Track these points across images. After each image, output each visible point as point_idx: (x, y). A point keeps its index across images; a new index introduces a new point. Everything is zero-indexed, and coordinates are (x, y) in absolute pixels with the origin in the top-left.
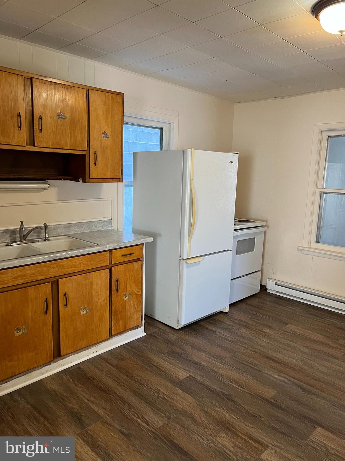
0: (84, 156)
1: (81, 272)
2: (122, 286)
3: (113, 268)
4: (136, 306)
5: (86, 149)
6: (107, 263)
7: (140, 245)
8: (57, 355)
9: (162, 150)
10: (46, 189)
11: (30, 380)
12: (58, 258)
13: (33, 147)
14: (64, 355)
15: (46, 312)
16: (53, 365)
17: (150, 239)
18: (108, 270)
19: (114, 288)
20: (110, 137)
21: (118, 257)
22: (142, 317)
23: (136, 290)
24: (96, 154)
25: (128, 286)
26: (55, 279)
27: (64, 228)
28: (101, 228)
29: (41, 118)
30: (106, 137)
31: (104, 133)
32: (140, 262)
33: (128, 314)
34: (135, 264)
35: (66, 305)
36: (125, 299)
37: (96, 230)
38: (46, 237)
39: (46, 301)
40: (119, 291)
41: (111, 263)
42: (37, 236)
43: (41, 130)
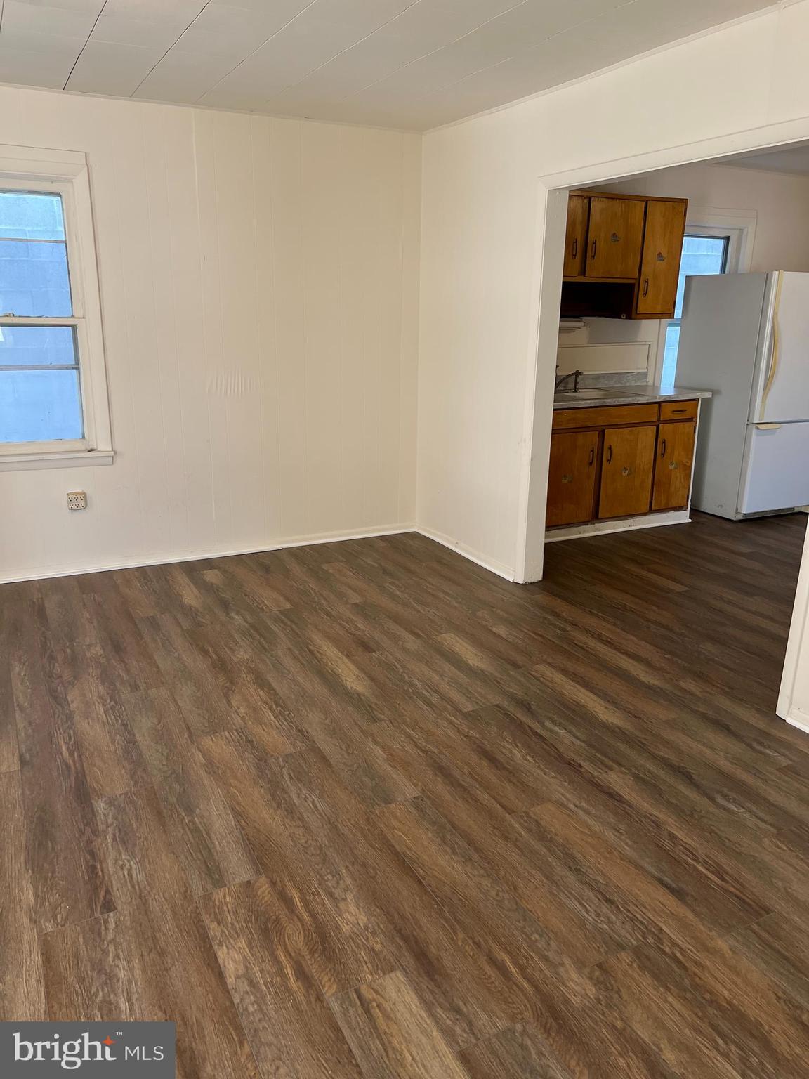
0: (633, 285)
1: (627, 425)
2: (668, 450)
3: (660, 425)
4: (682, 480)
5: (637, 276)
6: (655, 419)
7: (694, 400)
8: (595, 517)
9: (724, 272)
10: (579, 328)
11: (568, 535)
12: (608, 404)
13: (582, 277)
14: (602, 519)
15: (591, 464)
16: (590, 527)
17: (709, 395)
18: (655, 427)
19: (659, 452)
20: (666, 260)
21: (667, 412)
22: (688, 496)
23: (685, 460)
24: (647, 282)
25: (676, 453)
26: (601, 428)
27: (593, 379)
28: (633, 382)
29: (595, 243)
30: (661, 260)
31: (660, 255)
32: (693, 423)
33: (672, 489)
34: (687, 425)
35: (609, 461)
36: (670, 467)
37: (628, 384)
38: (576, 388)
39: (593, 451)
40: (665, 456)
41: (659, 420)
42: (565, 387)
43: (594, 256)
